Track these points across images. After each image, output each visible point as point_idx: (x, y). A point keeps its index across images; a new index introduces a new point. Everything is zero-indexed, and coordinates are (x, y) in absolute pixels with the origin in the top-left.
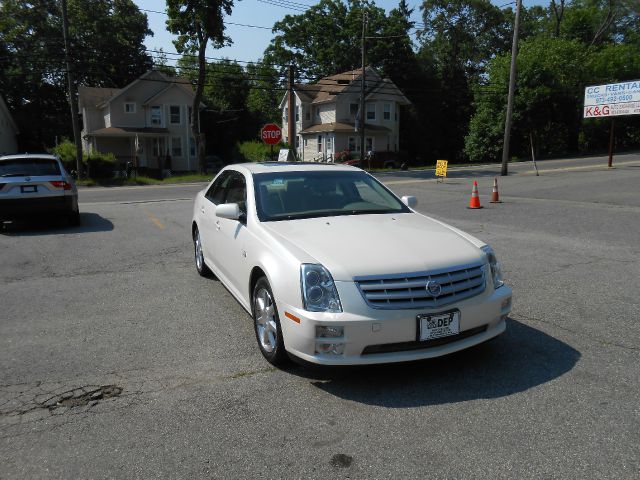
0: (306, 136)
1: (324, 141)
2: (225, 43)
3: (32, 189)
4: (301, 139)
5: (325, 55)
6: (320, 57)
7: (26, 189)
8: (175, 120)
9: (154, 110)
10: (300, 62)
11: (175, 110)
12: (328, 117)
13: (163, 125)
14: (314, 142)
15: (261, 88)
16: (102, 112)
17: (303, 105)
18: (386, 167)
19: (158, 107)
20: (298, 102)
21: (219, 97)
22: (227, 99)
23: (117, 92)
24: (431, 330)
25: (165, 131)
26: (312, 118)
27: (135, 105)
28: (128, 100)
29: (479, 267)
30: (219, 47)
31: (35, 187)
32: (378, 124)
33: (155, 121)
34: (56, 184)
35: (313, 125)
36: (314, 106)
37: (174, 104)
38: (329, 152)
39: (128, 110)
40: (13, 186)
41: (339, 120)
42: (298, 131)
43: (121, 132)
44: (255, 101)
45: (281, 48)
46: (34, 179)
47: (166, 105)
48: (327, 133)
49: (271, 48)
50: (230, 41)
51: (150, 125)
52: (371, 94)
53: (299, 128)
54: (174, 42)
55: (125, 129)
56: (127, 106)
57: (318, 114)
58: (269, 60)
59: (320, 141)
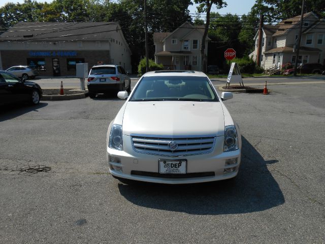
0: (267, 55)
1: (276, 57)
2: (223, 5)
3: (104, 80)
4: (264, 57)
5: (287, 7)
6: (284, 8)
7: (102, 80)
8: (195, 47)
9: (185, 42)
10: (272, 13)
11: (195, 42)
12: (281, 44)
13: (189, 50)
14: (271, 58)
15: (248, 29)
16: (162, 44)
17: (267, 37)
18: (314, 73)
19: (187, 41)
20: (264, 35)
21: (223, 34)
22: (228, 36)
23: (169, 34)
24: (166, 169)
25: (189, 52)
26: (271, 44)
27: (176, 40)
28: (174, 38)
29: (213, 138)
30: (220, 8)
31: (105, 79)
32: (313, 47)
33: (185, 48)
34: (113, 78)
35: (272, 48)
36: (274, 37)
37: (195, 39)
38: (279, 64)
39: (173, 43)
40: (97, 79)
41: (287, 45)
42: (263, 52)
43: (169, 53)
44: (243, 36)
45: (261, 5)
46: (105, 76)
47: (191, 39)
48: (279, 53)
49: (256, 6)
50: (226, 4)
51: (183, 50)
52: (310, 29)
53: (263, 50)
54: (197, 8)
55: (171, 52)
56: (173, 41)
57: (276, 42)
58: (254, 12)
59: (274, 57)
